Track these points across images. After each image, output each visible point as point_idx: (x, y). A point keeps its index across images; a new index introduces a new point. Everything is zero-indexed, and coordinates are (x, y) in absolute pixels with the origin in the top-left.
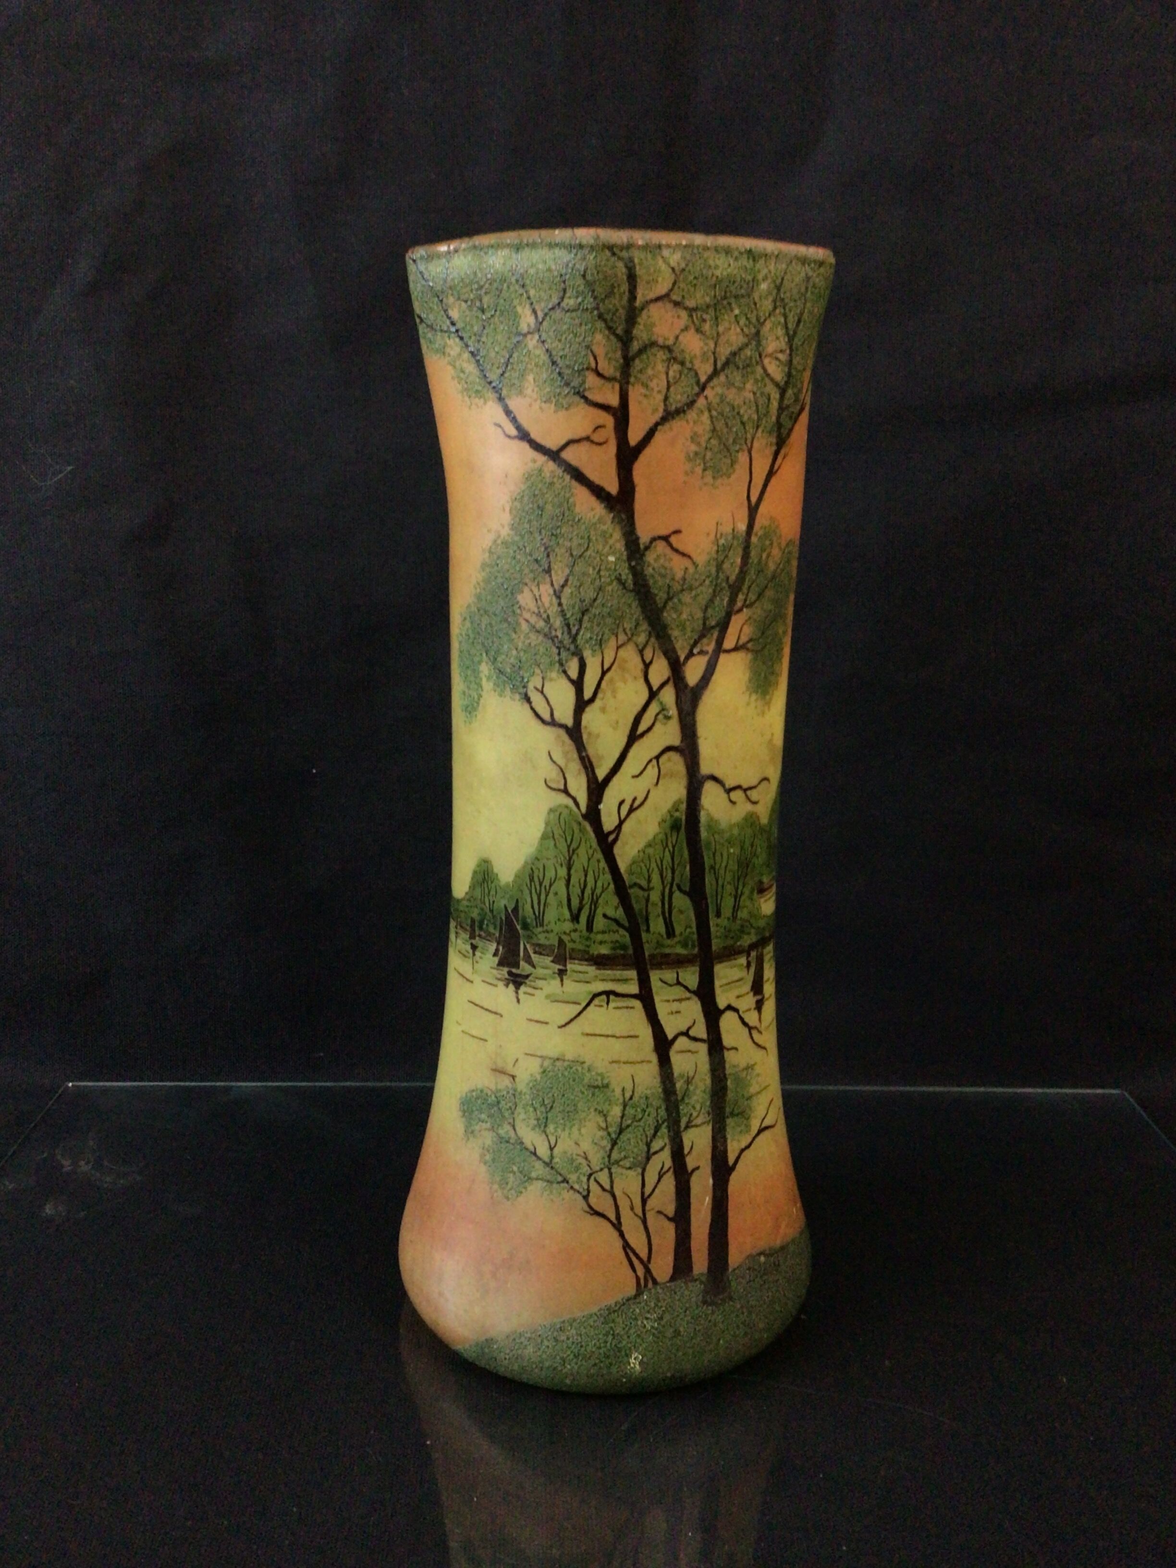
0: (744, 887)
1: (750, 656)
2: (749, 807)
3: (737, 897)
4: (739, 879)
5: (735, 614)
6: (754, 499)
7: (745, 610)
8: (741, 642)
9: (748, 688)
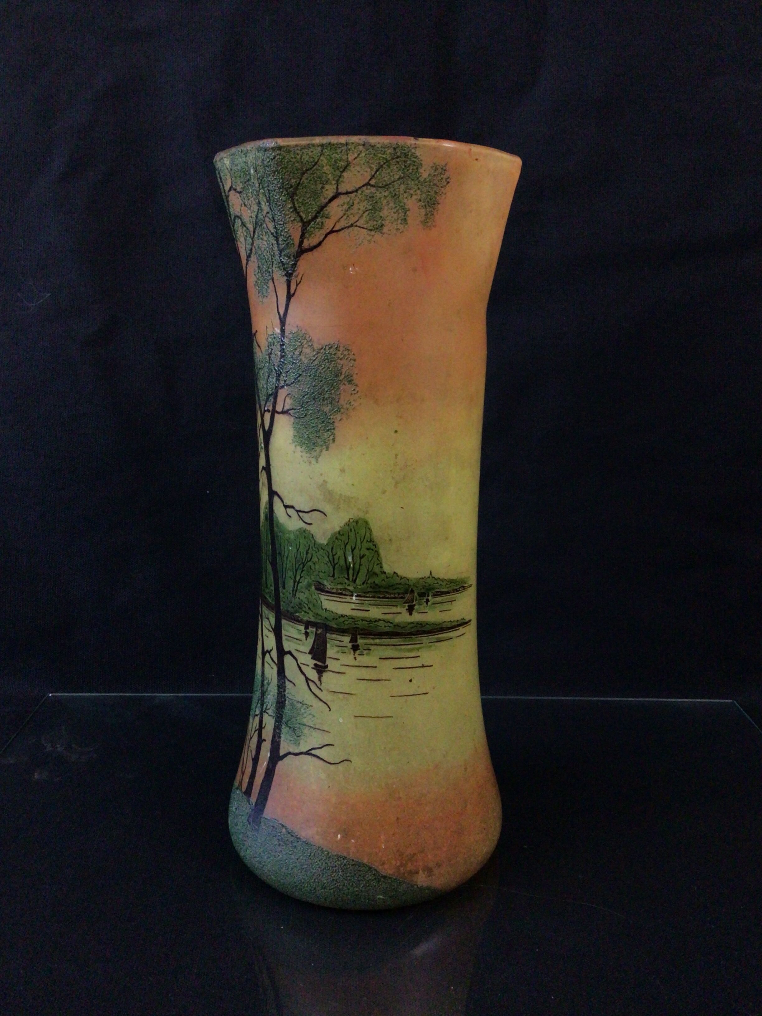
0: (301, 577)
1: (292, 419)
2: (302, 525)
3: (296, 583)
4: (296, 571)
5: (280, 389)
6: (282, 312)
7: (285, 387)
8: (285, 409)
9: (294, 442)
